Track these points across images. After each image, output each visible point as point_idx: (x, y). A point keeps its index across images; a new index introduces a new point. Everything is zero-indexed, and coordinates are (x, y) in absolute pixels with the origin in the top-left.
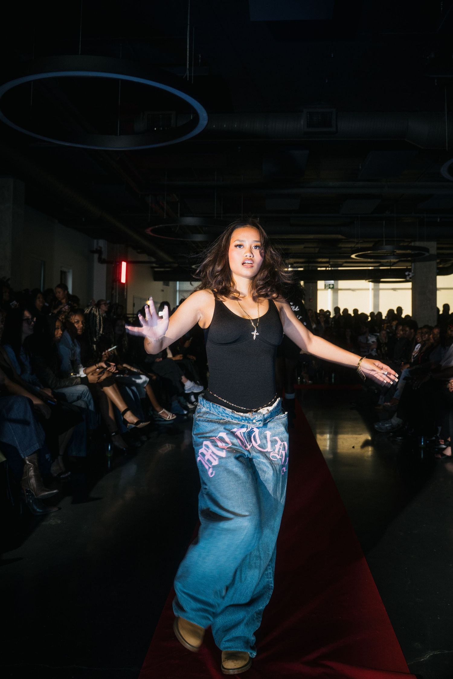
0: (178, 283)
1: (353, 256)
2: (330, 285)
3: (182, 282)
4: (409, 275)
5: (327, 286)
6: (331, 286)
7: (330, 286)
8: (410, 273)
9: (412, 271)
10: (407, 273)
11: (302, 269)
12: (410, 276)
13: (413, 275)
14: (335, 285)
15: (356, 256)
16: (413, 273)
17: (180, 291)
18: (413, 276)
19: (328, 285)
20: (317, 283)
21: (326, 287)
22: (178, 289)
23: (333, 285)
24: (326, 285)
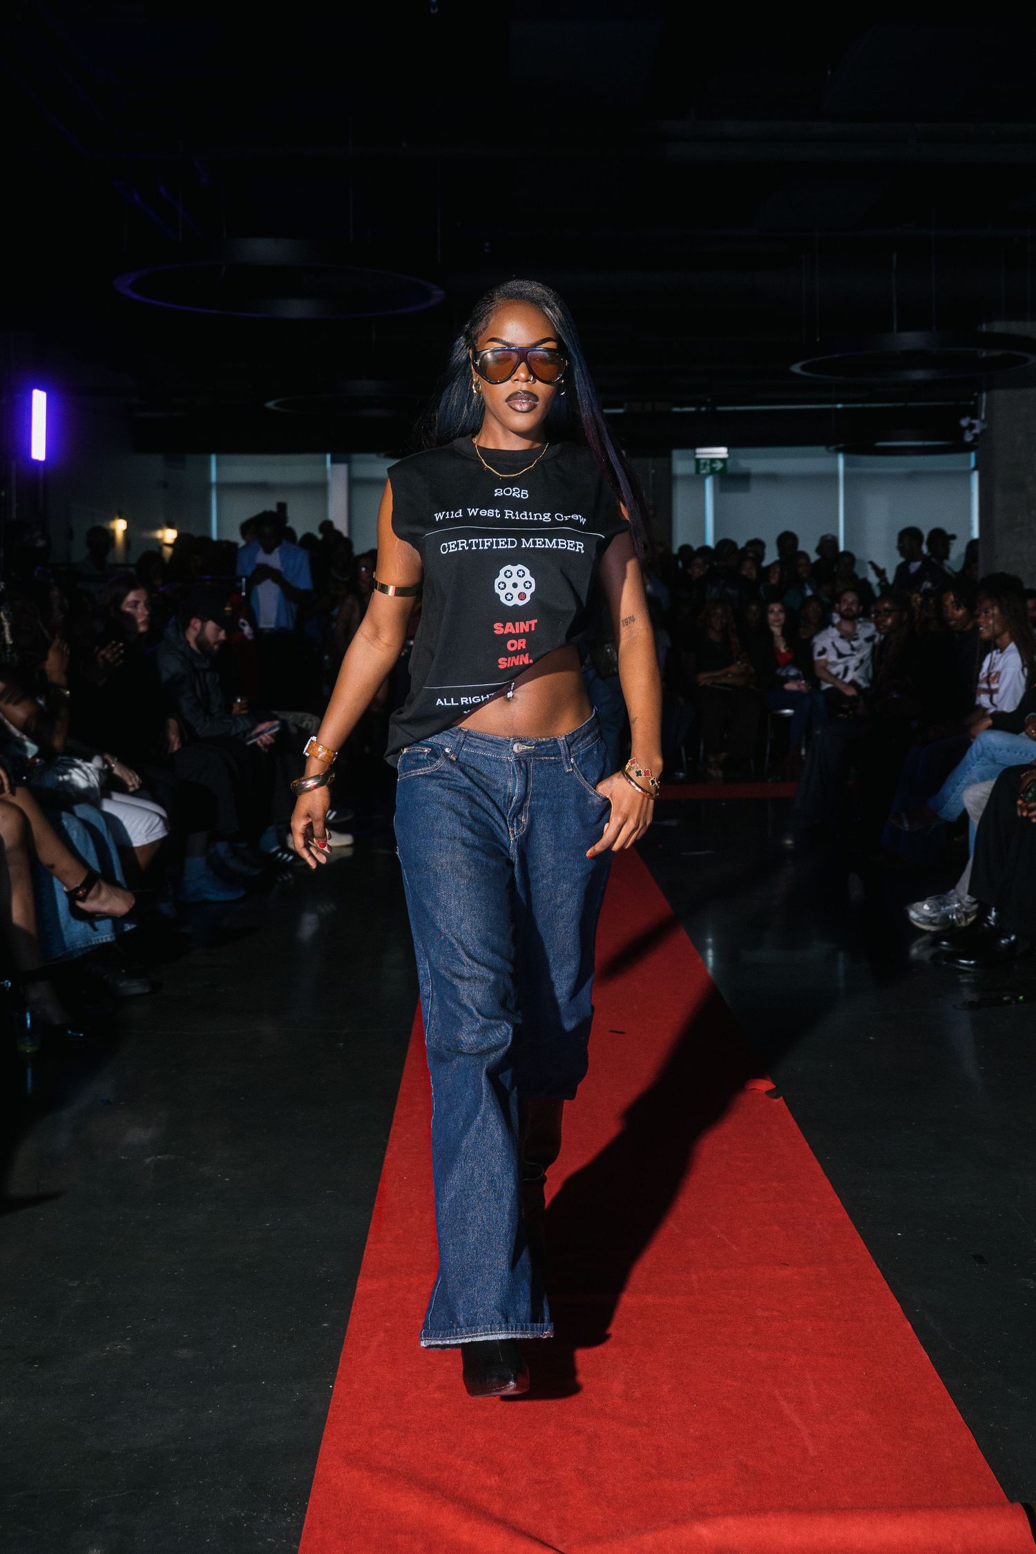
0: (213, 458)
1: (796, 368)
2: (713, 461)
3: (227, 458)
4: (971, 427)
5: (705, 465)
6: (719, 466)
7: (714, 465)
8: (976, 422)
9: (983, 416)
10: (964, 422)
11: (621, 411)
12: (976, 431)
13: (985, 426)
14: (729, 463)
15: (803, 368)
16: (983, 421)
17: (223, 487)
18: (983, 432)
19: (708, 462)
20: (669, 456)
21: (702, 467)
22: (214, 478)
23: (723, 460)
24: (702, 462)
